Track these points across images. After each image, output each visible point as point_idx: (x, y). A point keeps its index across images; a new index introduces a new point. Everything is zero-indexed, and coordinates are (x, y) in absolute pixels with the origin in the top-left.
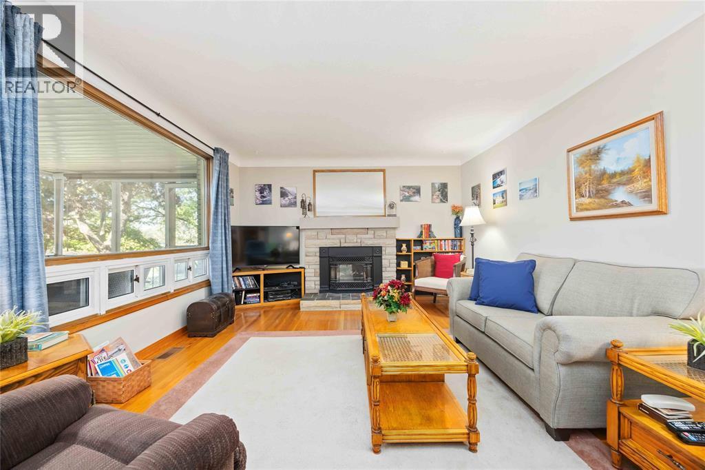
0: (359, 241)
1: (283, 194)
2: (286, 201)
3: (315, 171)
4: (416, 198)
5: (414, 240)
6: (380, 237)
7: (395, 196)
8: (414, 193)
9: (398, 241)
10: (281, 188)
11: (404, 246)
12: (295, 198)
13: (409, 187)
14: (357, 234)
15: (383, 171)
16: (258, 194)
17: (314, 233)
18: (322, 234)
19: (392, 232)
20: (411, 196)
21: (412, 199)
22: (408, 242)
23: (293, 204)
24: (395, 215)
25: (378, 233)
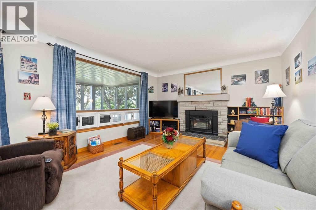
0: (205, 107)
1: (172, 86)
2: (173, 89)
3: (185, 75)
4: (243, 82)
5: (240, 108)
6: (217, 106)
7: (227, 82)
8: (241, 79)
9: (229, 108)
10: (171, 84)
11: (233, 111)
12: (177, 88)
13: (237, 76)
14: (204, 104)
15: (220, 69)
16: (163, 87)
17: (184, 103)
18: (187, 104)
19: (225, 103)
20: (239, 81)
21: (239, 83)
22: (236, 109)
23: (175, 91)
24: (226, 93)
25: (216, 103)
